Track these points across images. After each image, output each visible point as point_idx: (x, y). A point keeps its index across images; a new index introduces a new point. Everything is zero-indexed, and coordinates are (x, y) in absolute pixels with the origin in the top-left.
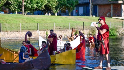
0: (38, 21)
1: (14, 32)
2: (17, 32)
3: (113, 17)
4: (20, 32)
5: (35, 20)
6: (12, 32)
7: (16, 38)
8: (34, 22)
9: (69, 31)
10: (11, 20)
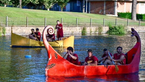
0: (40, 15)
1: (21, 27)
2: (24, 27)
3: (107, 15)
4: (27, 27)
5: (37, 15)
6: (19, 27)
7: (23, 33)
8: (37, 16)
9: (76, 27)
10: (13, 13)
